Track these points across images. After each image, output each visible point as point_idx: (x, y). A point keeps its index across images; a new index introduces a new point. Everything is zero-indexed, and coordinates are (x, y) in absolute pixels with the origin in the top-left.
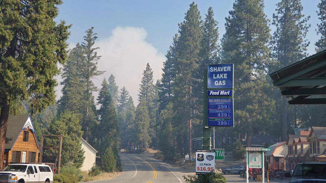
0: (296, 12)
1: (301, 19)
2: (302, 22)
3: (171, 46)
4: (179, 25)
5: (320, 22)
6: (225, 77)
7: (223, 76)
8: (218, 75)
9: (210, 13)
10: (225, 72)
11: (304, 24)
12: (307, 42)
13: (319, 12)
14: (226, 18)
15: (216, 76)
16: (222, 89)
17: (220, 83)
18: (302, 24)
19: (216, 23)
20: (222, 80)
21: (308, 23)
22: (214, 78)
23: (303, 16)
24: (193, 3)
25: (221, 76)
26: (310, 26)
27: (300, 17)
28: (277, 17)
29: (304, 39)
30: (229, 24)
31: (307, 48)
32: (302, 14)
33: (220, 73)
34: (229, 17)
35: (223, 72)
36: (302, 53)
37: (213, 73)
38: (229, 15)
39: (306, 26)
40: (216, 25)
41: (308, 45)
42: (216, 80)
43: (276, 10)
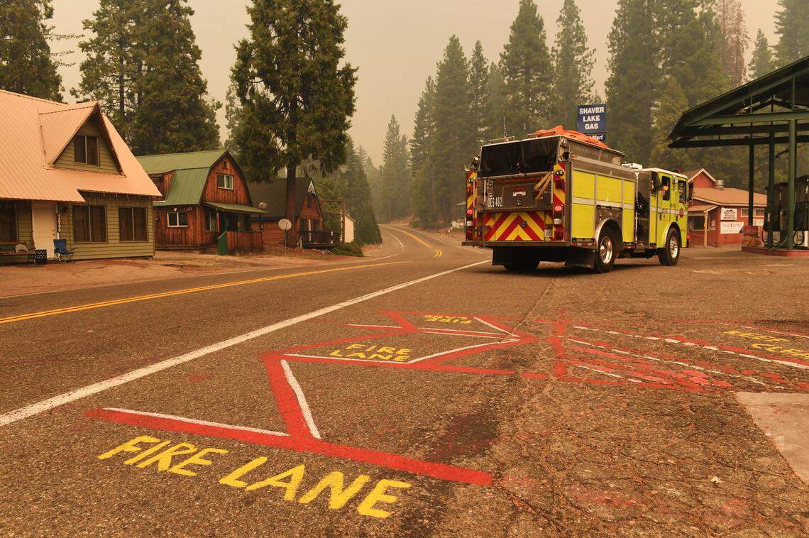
0: (580, 44)
1: (585, 54)
2: (586, 57)
3: (423, 92)
4: (437, 64)
5: (610, 56)
6: (598, 119)
7: (595, 118)
8: (589, 117)
9: (478, 48)
10: (598, 114)
11: (588, 59)
12: (592, 82)
13: (609, 44)
14: (500, 54)
15: (586, 119)
16: (595, 134)
17: (592, 127)
18: (586, 59)
19: (485, 60)
20: (594, 122)
21: (593, 58)
22: (584, 121)
23: (588, 49)
24: (454, 36)
25: (593, 118)
26: (596, 60)
27: (584, 49)
28: (556, 51)
29: (588, 78)
30: (505, 61)
31: (591, 89)
32: (586, 47)
33: (591, 115)
34: (505, 53)
35: (595, 114)
36: (586, 96)
37: (583, 115)
38: (504, 50)
39: (592, 61)
40: (485, 63)
41: (592, 85)
42: (586, 123)
43: (555, 42)
